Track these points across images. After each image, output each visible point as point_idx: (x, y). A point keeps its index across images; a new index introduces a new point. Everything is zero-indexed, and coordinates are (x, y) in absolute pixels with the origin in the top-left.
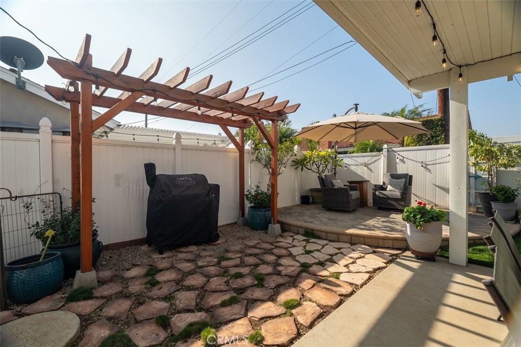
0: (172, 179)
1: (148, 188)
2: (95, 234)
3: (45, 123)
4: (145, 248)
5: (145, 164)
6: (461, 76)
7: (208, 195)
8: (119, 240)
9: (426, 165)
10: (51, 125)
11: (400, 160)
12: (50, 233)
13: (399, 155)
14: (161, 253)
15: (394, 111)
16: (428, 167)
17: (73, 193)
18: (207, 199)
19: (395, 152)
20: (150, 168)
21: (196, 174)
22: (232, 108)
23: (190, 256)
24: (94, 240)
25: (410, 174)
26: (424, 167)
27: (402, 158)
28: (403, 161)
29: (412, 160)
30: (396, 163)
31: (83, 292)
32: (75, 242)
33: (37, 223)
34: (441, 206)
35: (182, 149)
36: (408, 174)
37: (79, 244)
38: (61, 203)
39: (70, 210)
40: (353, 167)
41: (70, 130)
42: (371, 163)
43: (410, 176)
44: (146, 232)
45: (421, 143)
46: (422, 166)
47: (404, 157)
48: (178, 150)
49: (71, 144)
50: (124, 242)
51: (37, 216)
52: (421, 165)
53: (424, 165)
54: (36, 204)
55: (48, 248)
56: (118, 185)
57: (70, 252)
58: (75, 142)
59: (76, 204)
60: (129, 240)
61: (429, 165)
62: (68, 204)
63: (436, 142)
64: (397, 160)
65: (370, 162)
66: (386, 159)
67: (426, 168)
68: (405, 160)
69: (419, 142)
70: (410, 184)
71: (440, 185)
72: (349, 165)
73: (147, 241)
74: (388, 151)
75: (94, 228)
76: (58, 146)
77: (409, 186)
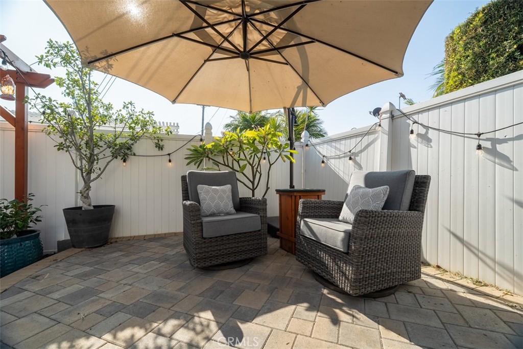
9: (495, 141)
11: (419, 135)
13: (415, 122)
16: (499, 147)
19: (408, 116)
26: (486, 149)
27: (423, 131)
28: (425, 138)
29: (450, 133)
30: (409, 145)
40: (333, 161)
42: (361, 151)
43: (417, 177)
46: (479, 147)
47: (427, 128)
52: (475, 143)
53: (488, 145)
61: (505, 140)
64: (413, 137)
65: (359, 149)
66: (386, 137)
67: (492, 152)
68: (432, 134)
70: (417, 202)
77: (404, 211)
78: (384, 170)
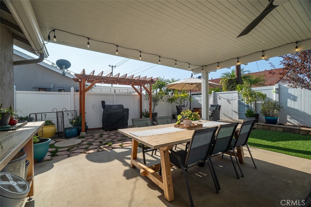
0: (110, 106)
1: (103, 110)
2: (86, 123)
3: (72, 89)
4: (102, 130)
5: (102, 101)
6: (203, 70)
7: (123, 112)
8: (94, 128)
9: (229, 100)
10: (74, 89)
12: (74, 121)
14: (106, 131)
15: (227, 72)
16: (230, 101)
17: (80, 111)
18: (123, 114)
19: (217, 94)
20: (103, 103)
21: (120, 105)
22: (130, 81)
23: (115, 132)
24: (85, 125)
25: (219, 105)
29: (223, 98)
31: (82, 137)
32: (80, 125)
33: (70, 119)
34: (235, 120)
35: (116, 95)
36: (218, 105)
37: (81, 125)
38: (76, 114)
39: (79, 116)
40: (200, 101)
41: (79, 89)
44: (102, 126)
45: (228, 90)
48: (115, 95)
49: (79, 95)
50: (95, 128)
51: (70, 117)
52: (227, 100)
54: (70, 114)
55: (74, 126)
56: (93, 108)
57: (79, 127)
58: (81, 94)
59: (81, 114)
60: (97, 127)
61: (230, 100)
62: (78, 114)
63: (235, 89)
64: (218, 98)
66: (213, 98)
67: (229, 102)
68: (221, 98)
69: (227, 89)
70: (219, 109)
71: (234, 110)
72: (198, 100)
73: (103, 128)
74: (214, 94)
75: (86, 122)
76: (76, 96)
77: (218, 110)
78: (213, 104)
